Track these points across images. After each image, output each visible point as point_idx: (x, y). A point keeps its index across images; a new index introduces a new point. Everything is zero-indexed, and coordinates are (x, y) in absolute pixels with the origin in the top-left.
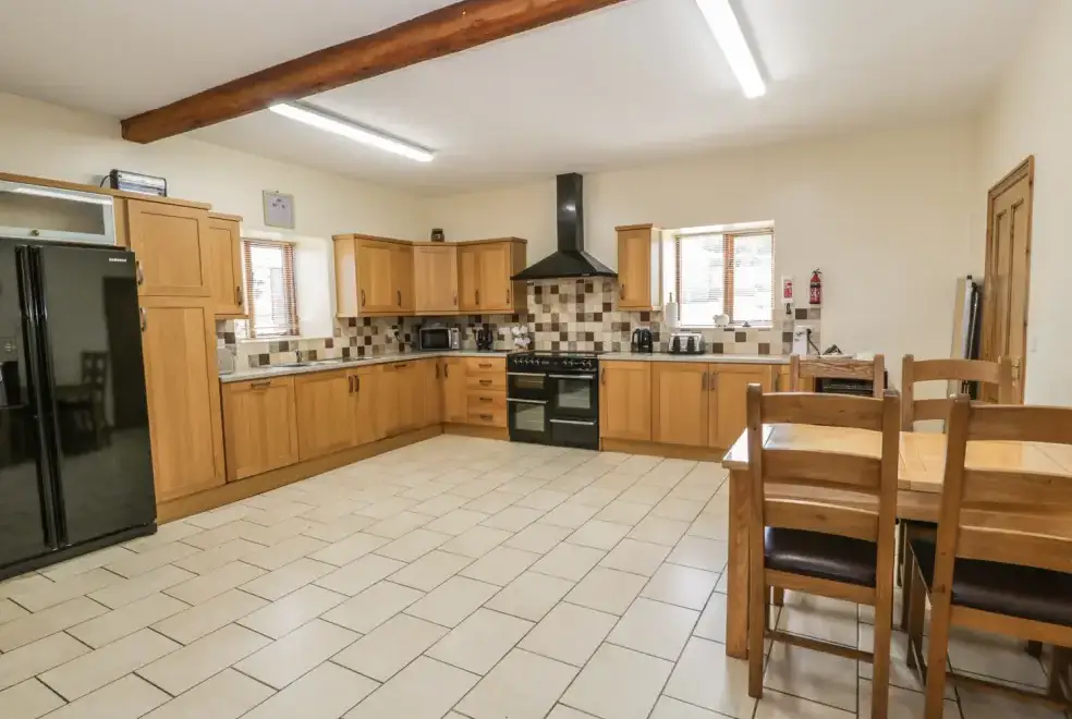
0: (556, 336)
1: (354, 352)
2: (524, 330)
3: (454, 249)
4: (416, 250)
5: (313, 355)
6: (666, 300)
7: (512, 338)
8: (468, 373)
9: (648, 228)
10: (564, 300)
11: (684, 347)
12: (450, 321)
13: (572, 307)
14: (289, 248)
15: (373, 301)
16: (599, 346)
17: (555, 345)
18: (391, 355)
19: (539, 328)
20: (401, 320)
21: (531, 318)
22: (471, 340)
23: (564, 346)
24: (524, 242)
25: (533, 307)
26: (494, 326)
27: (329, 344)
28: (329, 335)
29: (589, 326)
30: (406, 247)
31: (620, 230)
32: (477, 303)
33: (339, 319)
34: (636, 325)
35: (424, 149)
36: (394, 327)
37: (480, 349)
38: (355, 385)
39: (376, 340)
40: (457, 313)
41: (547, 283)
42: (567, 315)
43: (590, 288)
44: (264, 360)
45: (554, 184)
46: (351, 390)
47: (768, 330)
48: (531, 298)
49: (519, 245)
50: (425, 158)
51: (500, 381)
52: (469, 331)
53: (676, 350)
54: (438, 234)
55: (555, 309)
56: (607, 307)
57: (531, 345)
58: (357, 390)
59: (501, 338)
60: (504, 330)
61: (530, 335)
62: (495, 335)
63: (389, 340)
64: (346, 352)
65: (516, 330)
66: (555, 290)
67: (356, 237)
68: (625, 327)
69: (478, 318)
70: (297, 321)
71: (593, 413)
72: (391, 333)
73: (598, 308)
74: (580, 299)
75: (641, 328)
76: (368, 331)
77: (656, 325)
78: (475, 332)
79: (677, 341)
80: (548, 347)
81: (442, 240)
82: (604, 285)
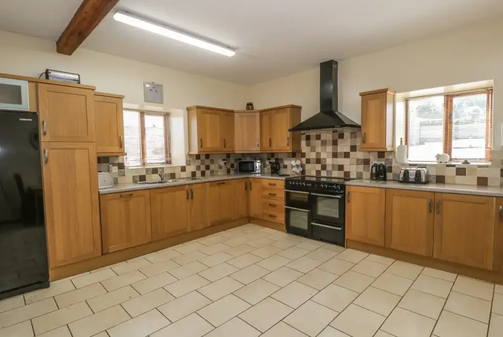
0: (319, 167)
1: (198, 174)
2: (298, 162)
3: (258, 114)
4: (236, 115)
5: (173, 176)
6: (398, 144)
7: (292, 167)
8: (264, 189)
9: (385, 91)
10: (324, 143)
11: (412, 177)
12: (255, 156)
13: (330, 149)
14: (167, 115)
15: (209, 145)
16: (347, 174)
17: (318, 172)
18: (221, 176)
19: (308, 161)
20: (228, 156)
21: (303, 155)
22: (268, 169)
23: (324, 173)
24: (299, 108)
25: (304, 148)
26: (282, 160)
27: (183, 169)
28: (184, 164)
29: (341, 161)
30: (230, 113)
31: (362, 95)
32: (270, 146)
33: (190, 155)
34: (374, 160)
35: (229, 47)
36: (224, 160)
37: (272, 173)
38: (190, 195)
39: (212, 167)
40: (260, 152)
41: (313, 133)
42: (326, 154)
43: (341, 136)
44: (142, 178)
45: (318, 70)
46: (188, 198)
47: (487, 166)
48: (303, 143)
49: (296, 109)
50: (230, 54)
51: (281, 195)
52: (267, 163)
53: (406, 180)
54: (250, 106)
55: (319, 149)
56: (353, 148)
57: (303, 172)
58: (192, 198)
59: (285, 167)
60: (286, 162)
61: (302, 166)
62: (281, 165)
63: (221, 167)
64: (194, 174)
65: (293, 163)
66: (318, 137)
67: (198, 107)
68: (366, 162)
69: (272, 155)
70: (170, 156)
71: (341, 221)
72: (222, 163)
73: (347, 149)
74: (335, 143)
75: (378, 163)
76: (207, 162)
77: (390, 161)
78: (270, 163)
79: (406, 173)
80: (314, 173)
81: (252, 109)
82: (352, 133)
